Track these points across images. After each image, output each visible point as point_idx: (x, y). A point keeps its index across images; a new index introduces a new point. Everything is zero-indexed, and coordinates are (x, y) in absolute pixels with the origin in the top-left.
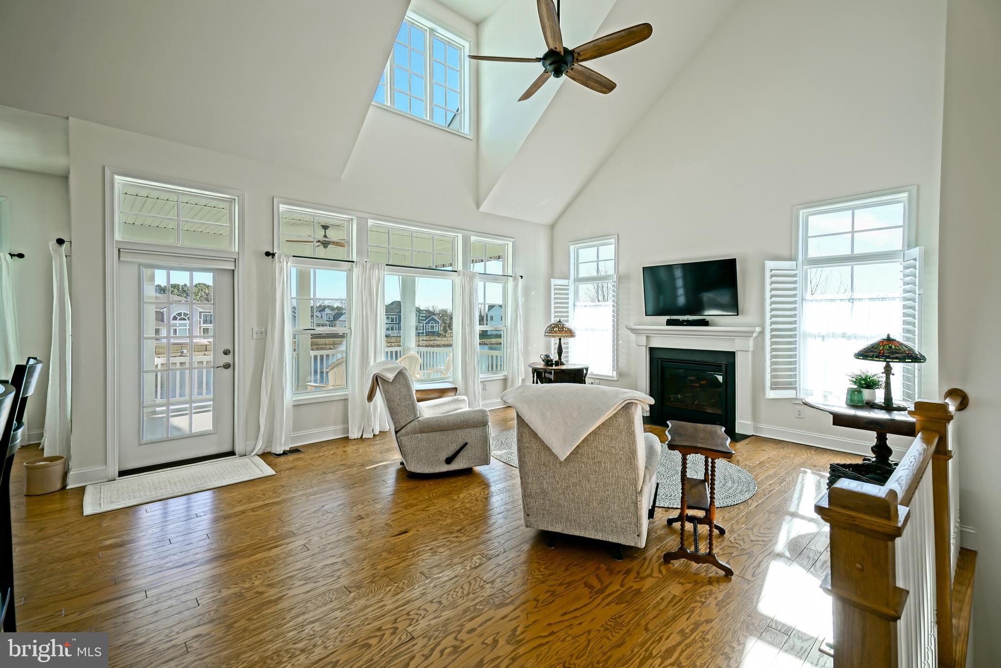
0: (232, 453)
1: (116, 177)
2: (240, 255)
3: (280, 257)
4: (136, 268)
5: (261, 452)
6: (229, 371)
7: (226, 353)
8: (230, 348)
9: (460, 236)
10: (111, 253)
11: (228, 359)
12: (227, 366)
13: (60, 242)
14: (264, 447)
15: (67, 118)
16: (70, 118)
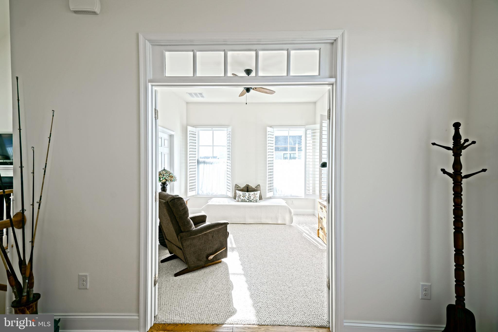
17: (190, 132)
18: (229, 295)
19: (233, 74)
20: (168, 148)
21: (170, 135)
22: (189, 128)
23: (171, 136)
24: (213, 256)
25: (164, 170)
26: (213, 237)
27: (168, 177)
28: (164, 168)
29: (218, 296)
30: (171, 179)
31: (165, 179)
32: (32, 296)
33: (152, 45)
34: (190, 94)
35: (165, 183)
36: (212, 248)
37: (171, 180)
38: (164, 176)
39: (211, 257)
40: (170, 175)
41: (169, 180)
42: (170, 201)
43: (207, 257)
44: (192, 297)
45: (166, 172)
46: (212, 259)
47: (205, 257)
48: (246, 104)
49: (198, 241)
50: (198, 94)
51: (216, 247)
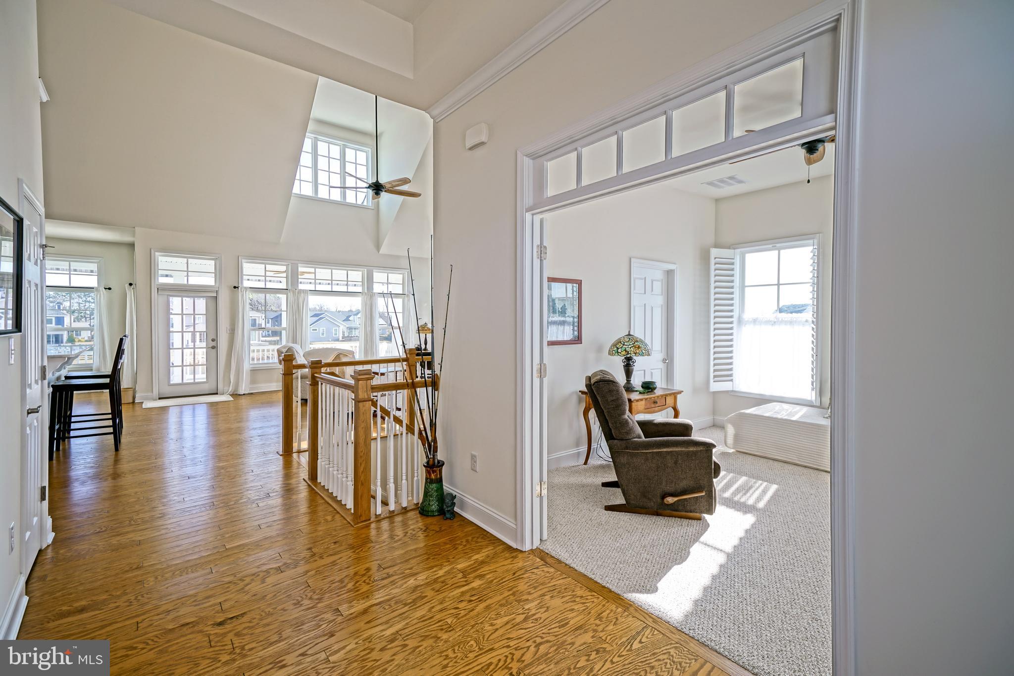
0: (217, 394)
1: (156, 253)
2: (220, 288)
3: (241, 289)
4: (166, 296)
5: (231, 393)
6: (214, 350)
7: (213, 340)
8: (215, 338)
9: (366, 270)
10: (154, 291)
11: (214, 344)
12: (213, 347)
13: (131, 284)
14: (233, 391)
15: (134, 228)
16: (136, 228)
17: (716, 259)
18: (665, 569)
19: (746, 131)
20: (662, 295)
21: (668, 271)
22: (714, 252)
23: (669, 274)
24: (676, 499)
25: (629, 335)
26: (676, 463)
27: (630, 348)
28: (629, 332)
29: (644, 560)
30: (635, 352)
31: (625, 350)
32: (436, 461)
33: (533, 159)
34: (711, 184)
35: (631, 358)
36: (675, 484)
37: (635, 354)
38: (624, 346)
39: (670, 500)
40: (635, 345)
41: (632, 352)
42: (594, 384)
43: (664, 497)
44: (606, 543)
45: (630, 339)
46: (671, 504)
47: (658, 495)
48: (809, 181)
49: (643, 461)
50: (727, 180)
51: (683, 484)
